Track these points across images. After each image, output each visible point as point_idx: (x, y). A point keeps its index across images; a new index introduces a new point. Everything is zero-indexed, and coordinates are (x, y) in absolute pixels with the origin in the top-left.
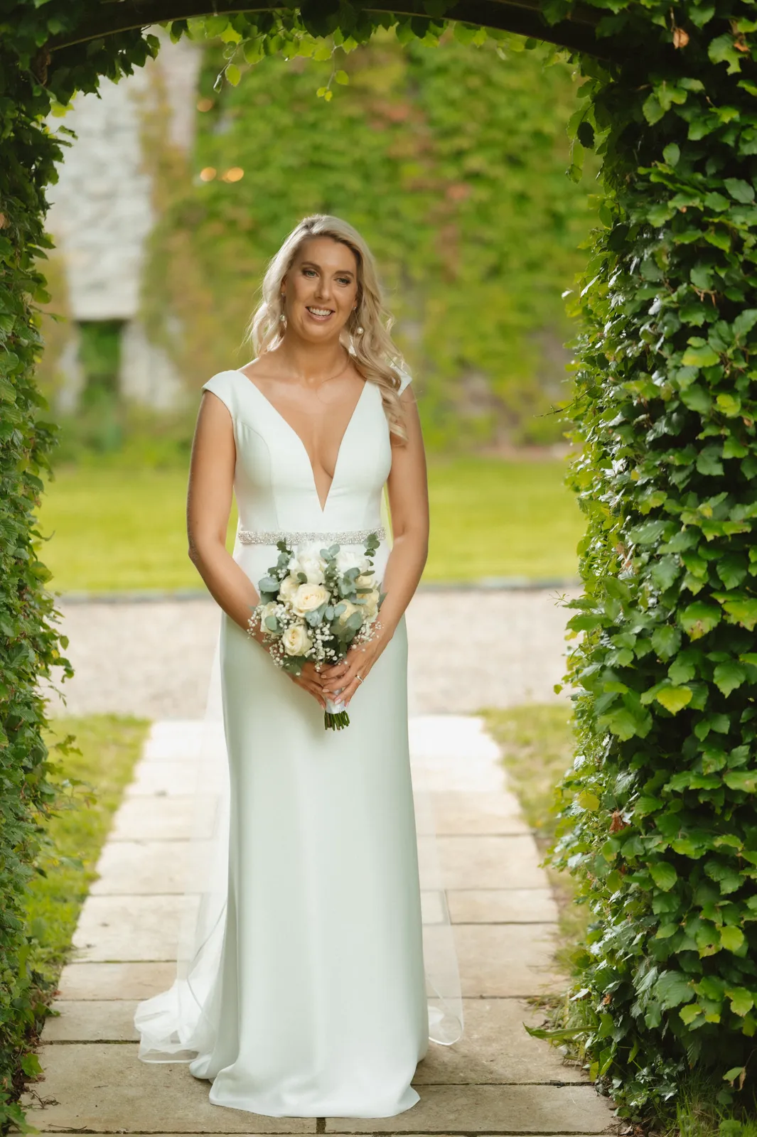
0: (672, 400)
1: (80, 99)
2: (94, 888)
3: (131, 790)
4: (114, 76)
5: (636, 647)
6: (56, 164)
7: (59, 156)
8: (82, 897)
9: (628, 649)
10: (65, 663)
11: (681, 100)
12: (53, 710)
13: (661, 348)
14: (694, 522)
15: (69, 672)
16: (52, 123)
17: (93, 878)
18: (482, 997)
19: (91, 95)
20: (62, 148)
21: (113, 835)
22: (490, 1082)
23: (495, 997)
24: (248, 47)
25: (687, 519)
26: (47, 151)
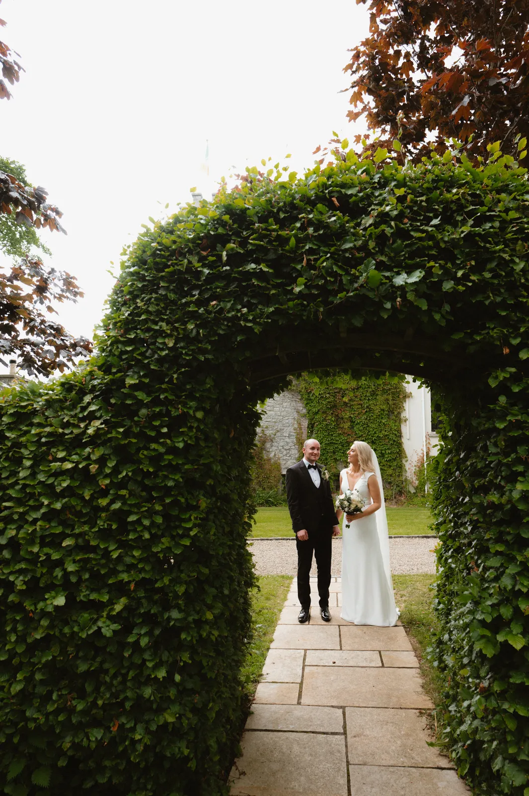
0: (507, 504)
1: (269, 401)
2: (272, 645)
3: (286, 603)
4: (279, 393)
5: (491, 612)
6: (259, 421)
7: (261, 419)
8: (268, 649)
9: (488, 613)
10: (258, 587)
11: (508, 376)
12: (254, 602)
13: (500, 481)
14: (523, 560)
15: (259, 590)
16: (259, 408)
17: (272, 641)
18: (401, 708)
19: (271, 399)
20: (262, 416)
21: (279, 622)
22: (413, 765)
23: (406, 709)
24: (321, 383)
25: (519, 558)
26: (257, 417)
